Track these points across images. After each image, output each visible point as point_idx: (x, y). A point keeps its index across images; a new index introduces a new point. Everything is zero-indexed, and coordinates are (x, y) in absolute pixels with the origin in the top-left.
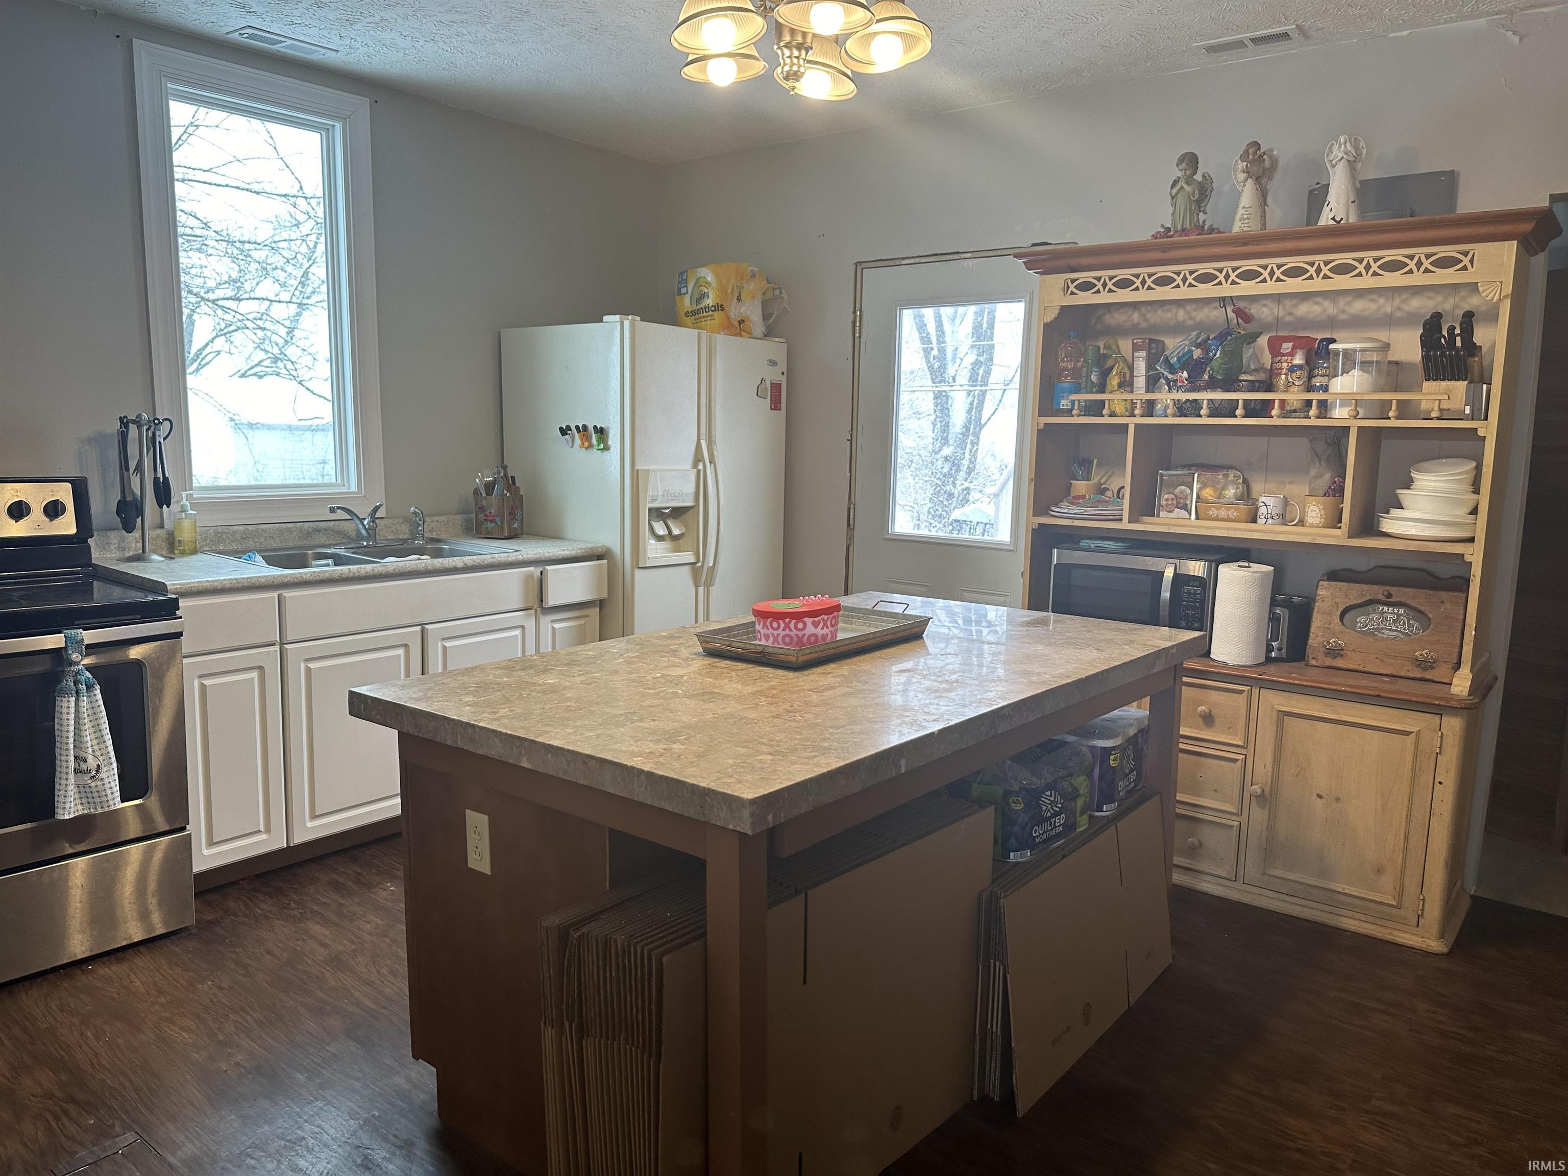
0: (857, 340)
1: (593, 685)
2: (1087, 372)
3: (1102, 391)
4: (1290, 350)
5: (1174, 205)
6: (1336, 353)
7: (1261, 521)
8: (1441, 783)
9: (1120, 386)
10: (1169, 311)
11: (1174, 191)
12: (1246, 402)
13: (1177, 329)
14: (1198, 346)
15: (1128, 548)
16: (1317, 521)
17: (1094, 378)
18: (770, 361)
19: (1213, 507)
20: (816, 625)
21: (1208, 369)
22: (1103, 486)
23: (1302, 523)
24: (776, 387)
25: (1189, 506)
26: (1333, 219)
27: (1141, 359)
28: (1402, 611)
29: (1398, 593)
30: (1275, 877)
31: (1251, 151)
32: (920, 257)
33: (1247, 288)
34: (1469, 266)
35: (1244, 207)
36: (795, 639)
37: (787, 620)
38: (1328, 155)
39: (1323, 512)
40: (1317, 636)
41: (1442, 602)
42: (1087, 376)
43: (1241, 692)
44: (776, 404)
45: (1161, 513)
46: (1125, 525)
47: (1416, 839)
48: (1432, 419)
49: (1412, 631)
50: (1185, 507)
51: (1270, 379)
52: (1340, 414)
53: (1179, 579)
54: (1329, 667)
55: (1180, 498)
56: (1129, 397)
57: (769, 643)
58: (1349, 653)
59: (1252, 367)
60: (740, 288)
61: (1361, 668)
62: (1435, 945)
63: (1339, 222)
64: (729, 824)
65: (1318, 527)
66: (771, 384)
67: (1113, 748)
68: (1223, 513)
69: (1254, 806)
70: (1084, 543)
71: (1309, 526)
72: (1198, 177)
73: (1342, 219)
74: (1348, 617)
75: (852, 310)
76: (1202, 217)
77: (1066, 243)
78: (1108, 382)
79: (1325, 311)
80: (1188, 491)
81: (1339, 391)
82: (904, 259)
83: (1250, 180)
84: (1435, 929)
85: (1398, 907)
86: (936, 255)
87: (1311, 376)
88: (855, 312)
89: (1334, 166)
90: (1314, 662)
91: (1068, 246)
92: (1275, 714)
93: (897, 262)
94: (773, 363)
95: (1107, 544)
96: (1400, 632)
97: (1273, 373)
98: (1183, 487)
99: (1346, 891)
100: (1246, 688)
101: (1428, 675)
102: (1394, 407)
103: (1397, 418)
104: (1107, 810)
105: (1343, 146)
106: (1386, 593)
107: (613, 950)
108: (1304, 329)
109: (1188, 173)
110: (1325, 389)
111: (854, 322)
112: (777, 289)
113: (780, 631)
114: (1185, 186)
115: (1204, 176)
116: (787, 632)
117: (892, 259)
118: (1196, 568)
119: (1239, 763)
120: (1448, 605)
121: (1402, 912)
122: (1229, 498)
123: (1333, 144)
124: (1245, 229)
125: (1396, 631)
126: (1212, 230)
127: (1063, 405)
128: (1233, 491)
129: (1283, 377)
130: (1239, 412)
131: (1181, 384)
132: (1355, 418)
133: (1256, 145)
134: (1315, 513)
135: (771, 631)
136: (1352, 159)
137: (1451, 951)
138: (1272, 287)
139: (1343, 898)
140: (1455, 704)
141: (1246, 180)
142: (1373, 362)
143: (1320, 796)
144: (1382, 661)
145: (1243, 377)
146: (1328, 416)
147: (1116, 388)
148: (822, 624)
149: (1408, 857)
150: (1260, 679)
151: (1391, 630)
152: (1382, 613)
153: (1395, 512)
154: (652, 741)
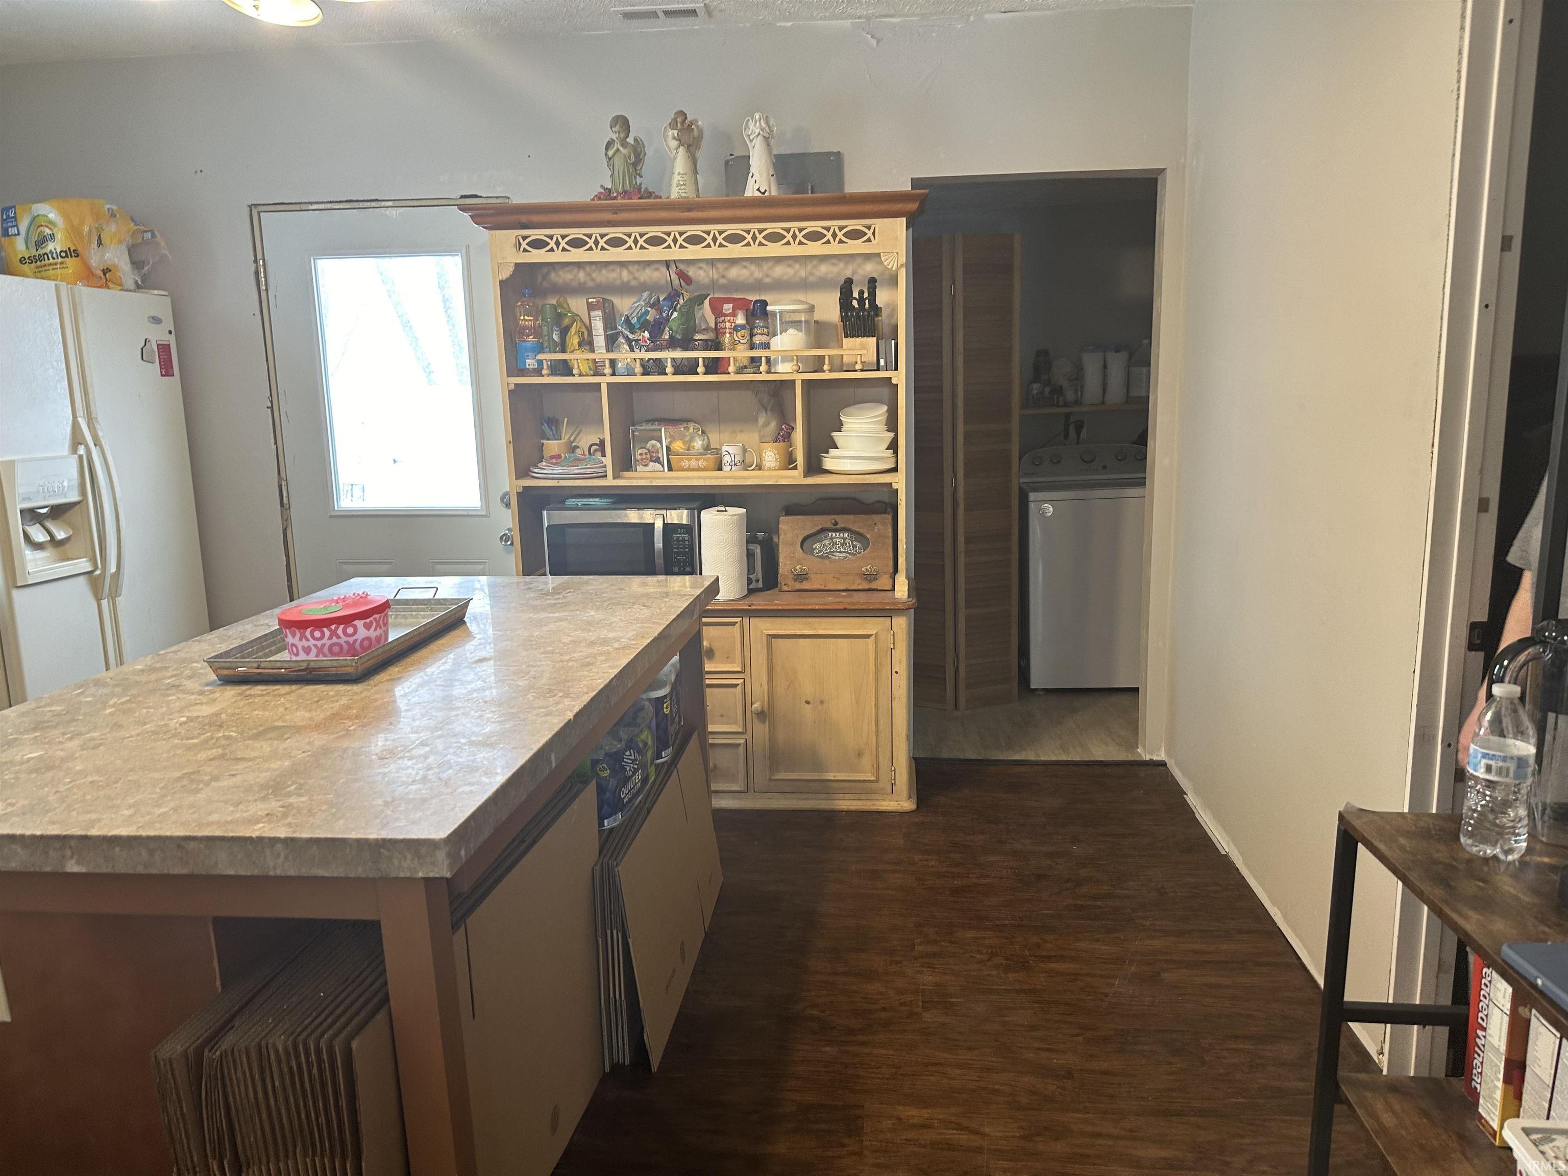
0: (263, 294)
1: (102, 748)
2: (548, 331)
3: (563, 351)
4: (731, 311)
5: (611, 166)
6: (774, 314)
7: (726, 468)
8: (896, 672)
9: (580, 344)
10: (613, 270)
11: (610, 153)
12: (704, 359)
13: (624, 289)
14: (652, 306)
15: (614, 503)
16: (773, 464)
17: (556, 337)
18: (153, 318)
19: (685, 458)
20: (368, 627)
21: (667, 329)
22: (574, 444)
23: (759, 467)
24: (164, 349)
25: (661, 459)
26: (758, 190)
27: (598, 318)
28: (846, 535)
29: (843, 520)
30: (780, 780)
31: (679, 120)
32: (331, 202)
33: (693, 252)
34: (872, 238)
35: (679, 174)
36: (345, 647)
37: (333, 627)
38: (745, 129)
39: (778, 456)
40: (785, 565)
41: (875, 524)
42: (548, 335)
43: (734, 624)
44: (166, 370)
45: (638, 467)
46: (610, 481)
47: (884, 722)
48: (856, 371)
49: (856, 551)
50: (658, 460)
51: (717, 338)
52: (784, 370)
53: (668, 528)
54: (799, 591)
55: (653, 452)
56: (591, 356)
57: (312, 657)
58: (812, 576)
59: (703, 327)
60: (99, 230)
61: (822, 588)
62: (908, 805)
63: (764, 193)
64: (418, 872)
65: (775, 470)
66: (158, 345)
67: (665, 697)
68: (694, 463)
69: (755, 721)
70: (570, 502)
71: (767, 470)
72: (630, 140)
73: (766, 191)
74: (805, 544)
75: (253, 259)
76: (639, 180)
77: (497, 197)
78: (567, 339)
79: (752, 274)
80: (658, 445)
81: (780, 348)
82: (311, 203)
83: (681, 148)
84: (905, 793)
85: (877, 781)
86: (351, 201)
87: (752, 335)
88: (256, 261)
89: (751, 141)
90: (785, 588)
91: (498, 201)
92: (765, 638)
93: (304, 207)
94: (156, 320)
95: (593, 501)
96: (847, 552)
97: (718, 331)
98: (654, 442)
99: (837, 778)
100: (739, 620)
101: (873, 585)
102: (827, 362)
103: (830, 371)
104: (666, 755)
105: (758, 123)
106: (833, 521)
107: (272, 1057)
108: (737, 291)
109: (622, 135)
110: (767, 346)
111: (257, 273)
112: (148, 231)
113: (325, 641)
114: (621, 148)
115: (635, 140)
116: (334, 640)
117: (296, 203)
118: (680, 516)
119: (739, 687)
120: (879, 525)
121: (880, 785)
122: (698, 450)
123: (748, 120)
124: (683, 195)
125: (844, 552)
126: (650, 195)
127: (529, 365)
128: (700, 443)
129: (728, 335)
130: (701, 369)
131: (644, 344)
132: (798, 372)
133: (684, 115)
134: (771, 456)
135: (313, 642)
136: (767, 136)
137: (918, 807)
138: (714, 253)
139: (835, 784)
140: (900, 606)
141: (678, 147)
142: (801, 322)
143: (808, 702)
144: (839, 579)
145: (697, 337)
146: (772, 371)
147: (577, 347)
148: (374, 624)
149: (880, 739)
150: (749, 610)
151: (840, 552)
152: (832, 539)
153: (833, 452)
154: (256, 801)
